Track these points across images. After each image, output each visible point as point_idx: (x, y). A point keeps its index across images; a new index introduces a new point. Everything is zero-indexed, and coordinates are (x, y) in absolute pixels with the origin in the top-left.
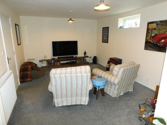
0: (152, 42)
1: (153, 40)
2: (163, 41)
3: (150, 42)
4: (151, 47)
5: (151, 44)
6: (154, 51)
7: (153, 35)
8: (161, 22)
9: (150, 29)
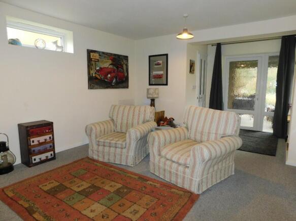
0: (99, 78)
1: (99, 75)
2: (109, 76)
3: (96, 78)
4: (97, 84)
5: (97, 81)
6: (101, 88)
7: (98, 68)
8: (103, 53)
9: (93, 60)
